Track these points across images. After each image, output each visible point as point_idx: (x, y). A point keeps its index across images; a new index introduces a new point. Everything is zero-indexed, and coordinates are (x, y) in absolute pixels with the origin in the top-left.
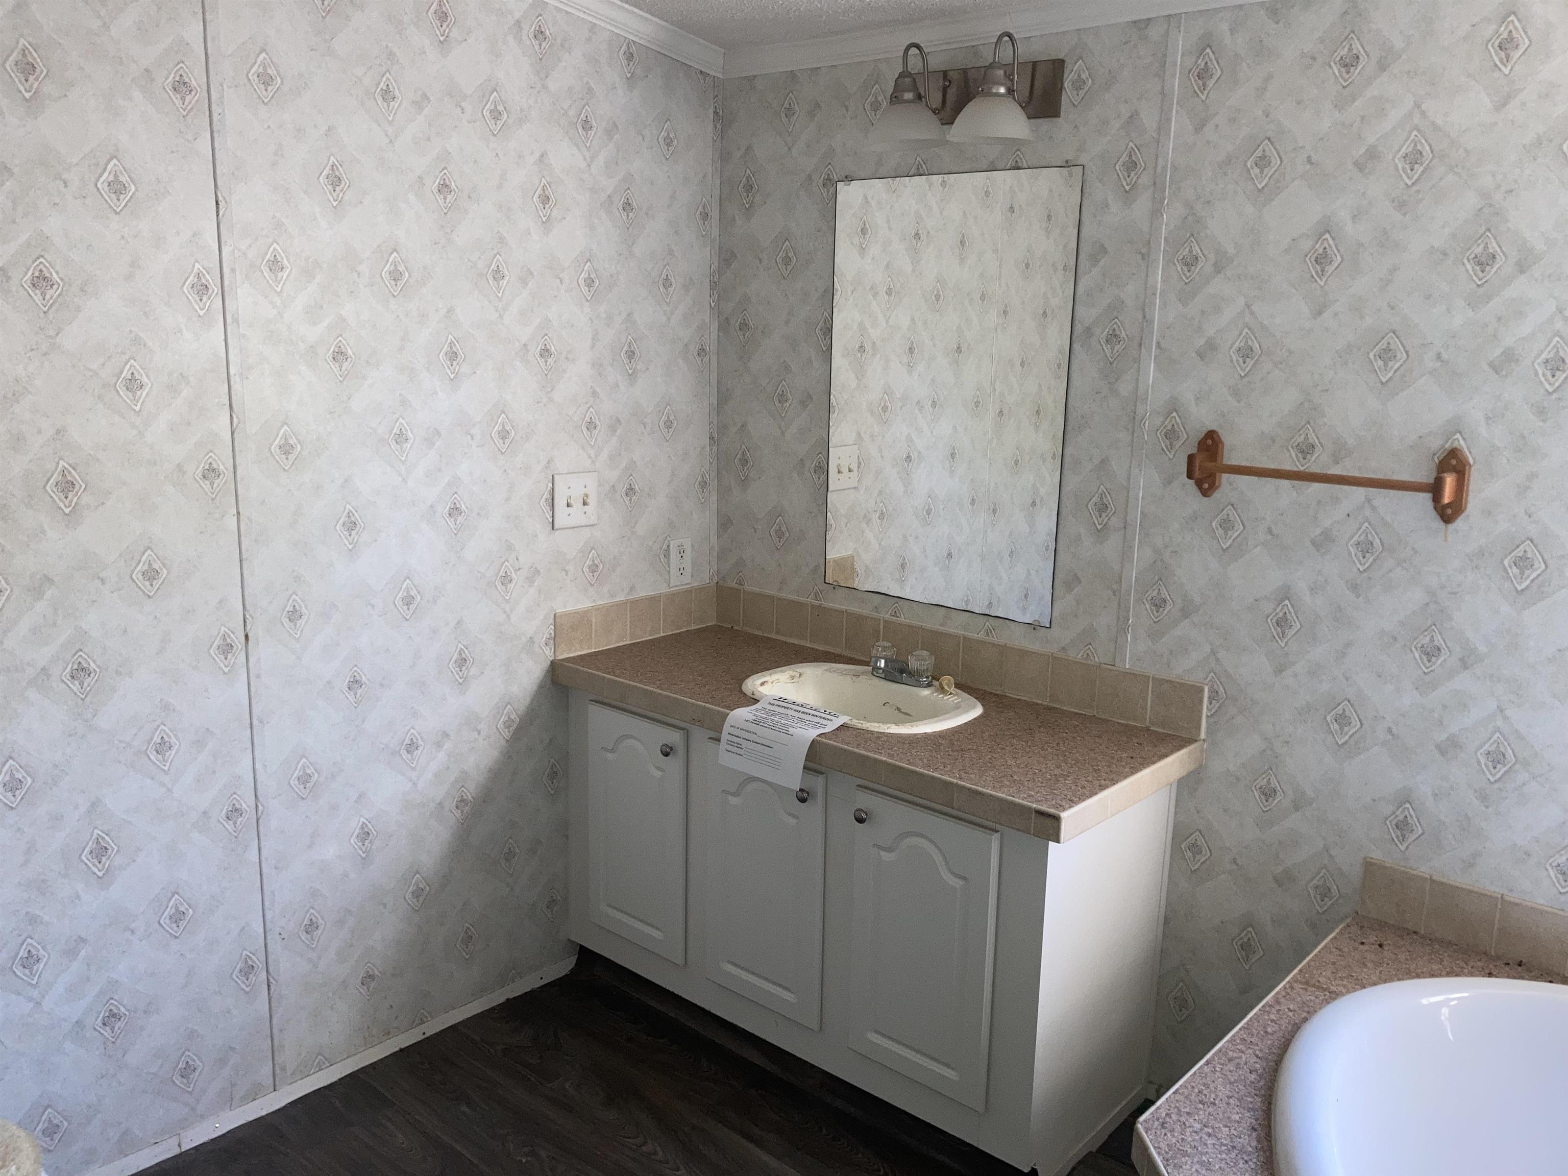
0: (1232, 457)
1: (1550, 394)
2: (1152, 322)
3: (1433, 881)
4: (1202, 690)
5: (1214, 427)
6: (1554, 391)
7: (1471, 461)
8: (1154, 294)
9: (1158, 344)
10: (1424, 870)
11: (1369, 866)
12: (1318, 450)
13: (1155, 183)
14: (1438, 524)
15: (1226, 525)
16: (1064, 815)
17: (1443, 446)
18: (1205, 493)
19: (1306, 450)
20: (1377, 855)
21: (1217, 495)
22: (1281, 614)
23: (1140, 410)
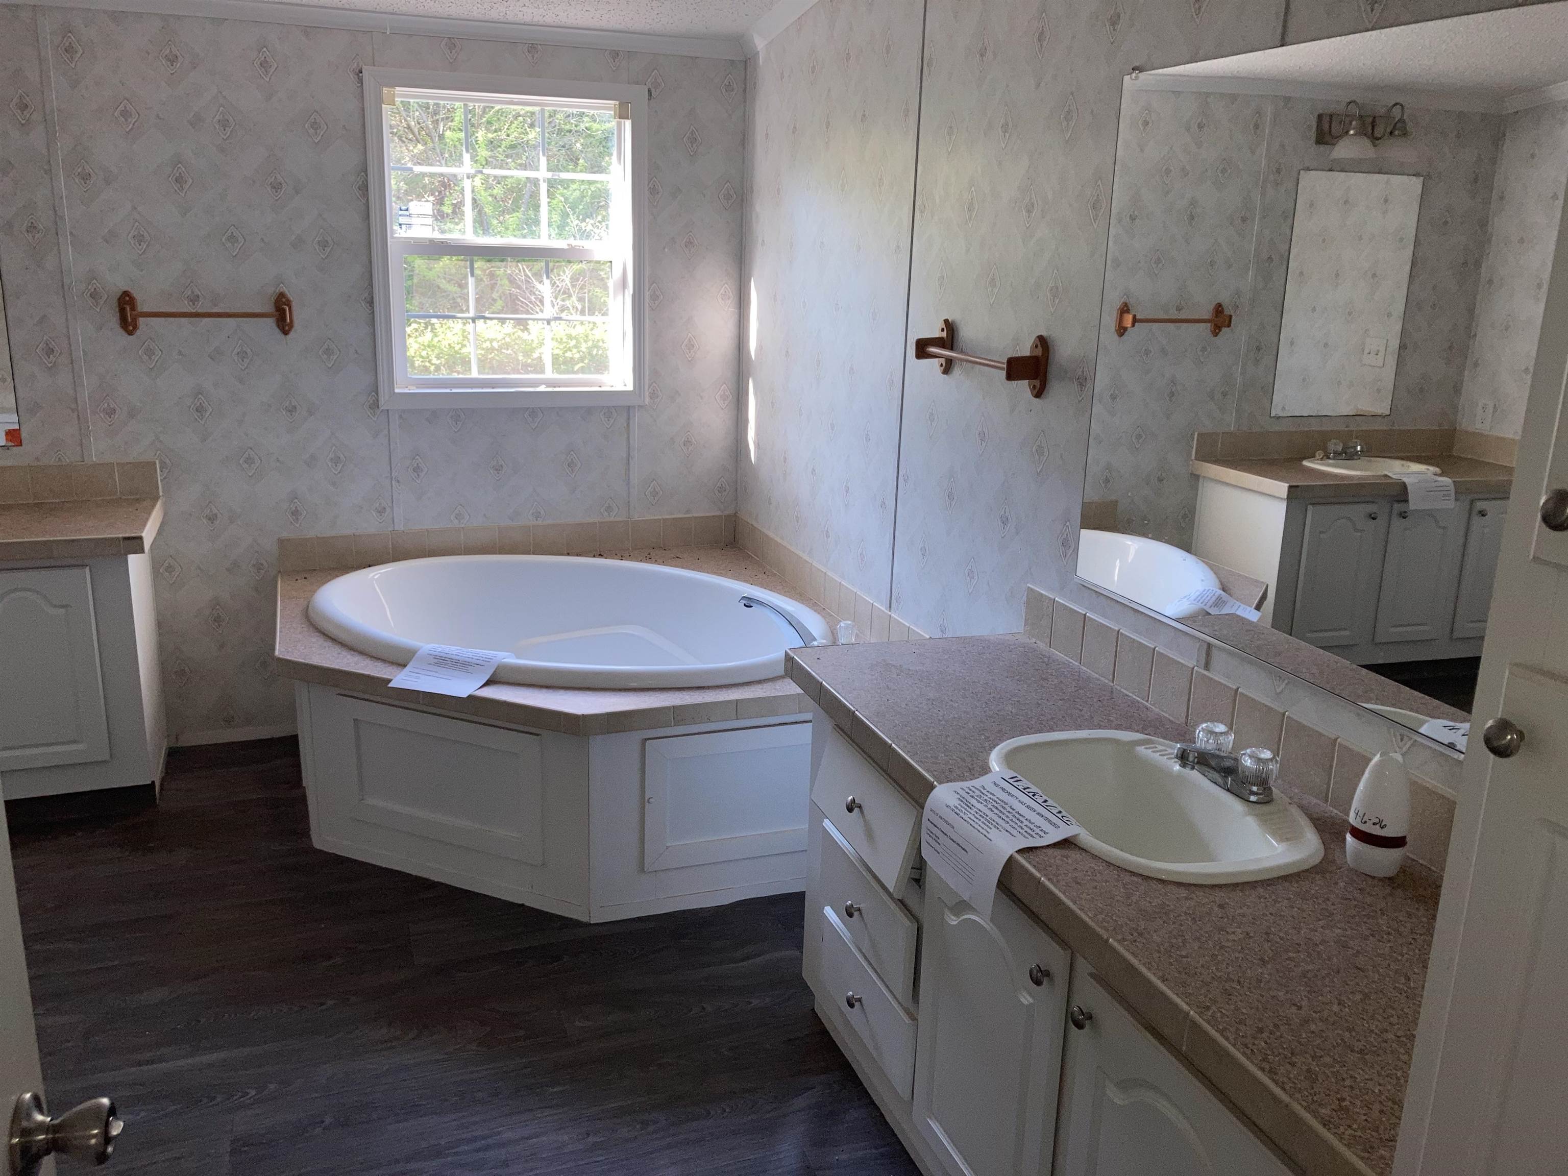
0: (142, 307)
1: (324, 260)
2: (62, 218)
3: (318, 538)
4: (155, 463)
5: (125, 289)
6: (326, 258)
7: (291, 299)
8: (62, 198)
9: (71, 233)
10: (311, 534)
11: (281, 541)
12: (201, 300)
13: (45, 120)
14: (283, 336)
15: (150, 352)
16: (144, 535)
17: (274, 292)
18: (130, 333)
19: (194, 299)
20: (285, 535)
21: (138, 333)
22: (198, 404)
23: (67, 281)
